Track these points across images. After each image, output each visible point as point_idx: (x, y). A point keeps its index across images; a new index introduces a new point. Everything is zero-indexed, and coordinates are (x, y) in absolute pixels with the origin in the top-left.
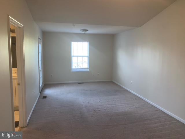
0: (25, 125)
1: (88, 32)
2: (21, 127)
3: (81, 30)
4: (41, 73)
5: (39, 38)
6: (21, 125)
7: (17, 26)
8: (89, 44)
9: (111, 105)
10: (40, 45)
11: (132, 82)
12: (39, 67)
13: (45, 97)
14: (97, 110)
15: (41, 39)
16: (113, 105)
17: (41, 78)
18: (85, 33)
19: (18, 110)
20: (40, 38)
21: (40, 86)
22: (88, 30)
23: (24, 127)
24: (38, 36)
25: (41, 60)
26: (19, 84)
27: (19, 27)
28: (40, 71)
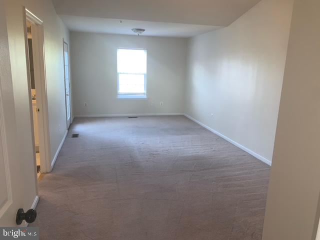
0: (49, 170)
1: (143, 33)
2: (44, 173)
3: (133, 30)
4: (68, 97)
5: (64, 42)
6: (42, 170)
7: (33, 23)
8: (147, 53)
9: (177, 147)
10: (66, 54)
11: (212, 114)
12: (65, 89)
13: (76, 136)
14: (155, 153)
15: (68, 43)
16: (179, 148)
17: (69, 106)
18: (140, 34)
19: (38, 152)
20: (66, 42)
21: (68, 119)
22: (144, 30)
23: (47, 173)
24: (63, 39)
25: (68, 77)
26: (39, 110)
27: (37, 24)
28: (68, 95)
